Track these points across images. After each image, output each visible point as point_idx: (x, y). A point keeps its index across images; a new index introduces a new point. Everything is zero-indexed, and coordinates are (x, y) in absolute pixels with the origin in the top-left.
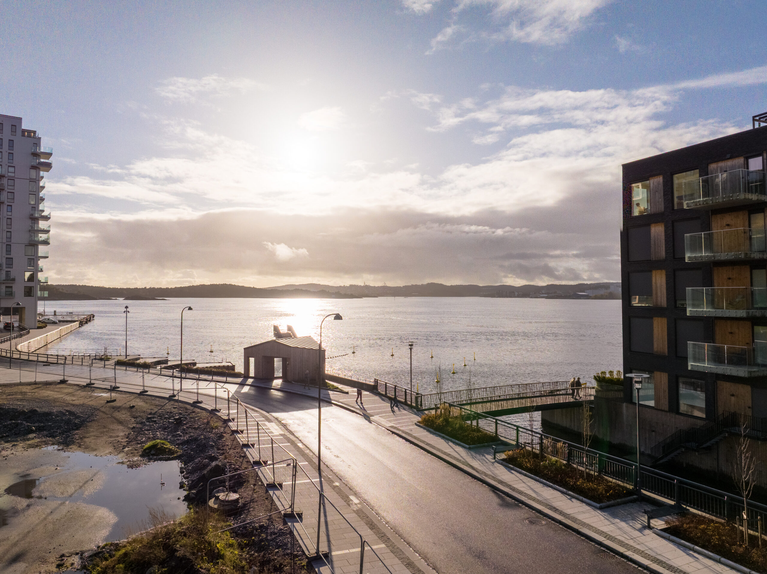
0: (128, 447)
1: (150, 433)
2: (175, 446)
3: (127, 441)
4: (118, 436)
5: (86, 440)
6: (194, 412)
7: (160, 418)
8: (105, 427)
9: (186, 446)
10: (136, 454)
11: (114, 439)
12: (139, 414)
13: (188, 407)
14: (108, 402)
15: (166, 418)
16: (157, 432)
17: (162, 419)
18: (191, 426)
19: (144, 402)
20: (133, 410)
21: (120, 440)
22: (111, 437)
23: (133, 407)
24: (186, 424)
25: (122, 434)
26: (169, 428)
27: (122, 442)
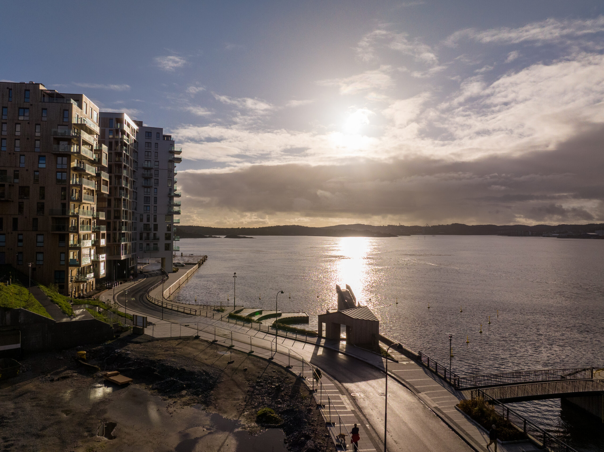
0: (247, 412)
1: (259, 397)
2: (278, 415)
3: (245, 405)
4: (239, 399)
5: (219, 401)
6: (287, 378)
7: (265, 383)
8: (230, 390)
9: (286, 416)
10: (253, 420)
11: (237, 402)
12: (251, 378)
13: (283, 371)
14: (229, 363)
15: (269, 383)
16: (264, 397)
17: (267, 384)
18: (286, 393)
19: (253, 363)
20: (247, 372)
21: (240, 403)
22: (235, 399)
23: (246, 369)
24: (283, 391)
25: (241, 397)
26: (272, 393)
27: (242, 405)
